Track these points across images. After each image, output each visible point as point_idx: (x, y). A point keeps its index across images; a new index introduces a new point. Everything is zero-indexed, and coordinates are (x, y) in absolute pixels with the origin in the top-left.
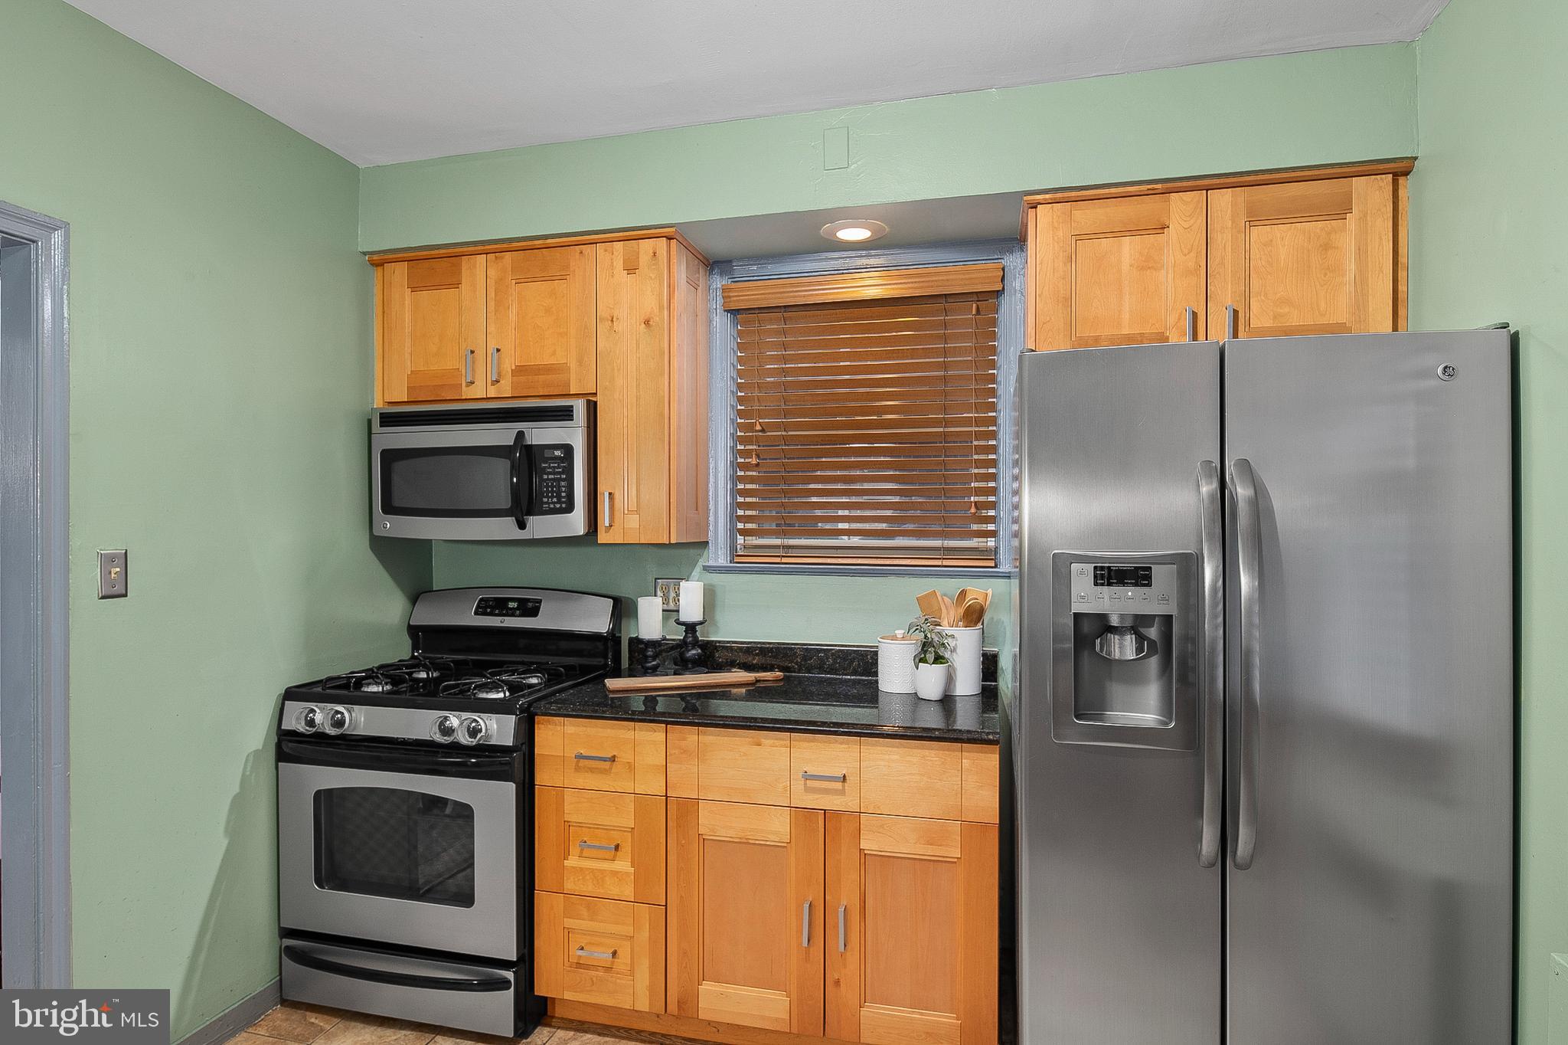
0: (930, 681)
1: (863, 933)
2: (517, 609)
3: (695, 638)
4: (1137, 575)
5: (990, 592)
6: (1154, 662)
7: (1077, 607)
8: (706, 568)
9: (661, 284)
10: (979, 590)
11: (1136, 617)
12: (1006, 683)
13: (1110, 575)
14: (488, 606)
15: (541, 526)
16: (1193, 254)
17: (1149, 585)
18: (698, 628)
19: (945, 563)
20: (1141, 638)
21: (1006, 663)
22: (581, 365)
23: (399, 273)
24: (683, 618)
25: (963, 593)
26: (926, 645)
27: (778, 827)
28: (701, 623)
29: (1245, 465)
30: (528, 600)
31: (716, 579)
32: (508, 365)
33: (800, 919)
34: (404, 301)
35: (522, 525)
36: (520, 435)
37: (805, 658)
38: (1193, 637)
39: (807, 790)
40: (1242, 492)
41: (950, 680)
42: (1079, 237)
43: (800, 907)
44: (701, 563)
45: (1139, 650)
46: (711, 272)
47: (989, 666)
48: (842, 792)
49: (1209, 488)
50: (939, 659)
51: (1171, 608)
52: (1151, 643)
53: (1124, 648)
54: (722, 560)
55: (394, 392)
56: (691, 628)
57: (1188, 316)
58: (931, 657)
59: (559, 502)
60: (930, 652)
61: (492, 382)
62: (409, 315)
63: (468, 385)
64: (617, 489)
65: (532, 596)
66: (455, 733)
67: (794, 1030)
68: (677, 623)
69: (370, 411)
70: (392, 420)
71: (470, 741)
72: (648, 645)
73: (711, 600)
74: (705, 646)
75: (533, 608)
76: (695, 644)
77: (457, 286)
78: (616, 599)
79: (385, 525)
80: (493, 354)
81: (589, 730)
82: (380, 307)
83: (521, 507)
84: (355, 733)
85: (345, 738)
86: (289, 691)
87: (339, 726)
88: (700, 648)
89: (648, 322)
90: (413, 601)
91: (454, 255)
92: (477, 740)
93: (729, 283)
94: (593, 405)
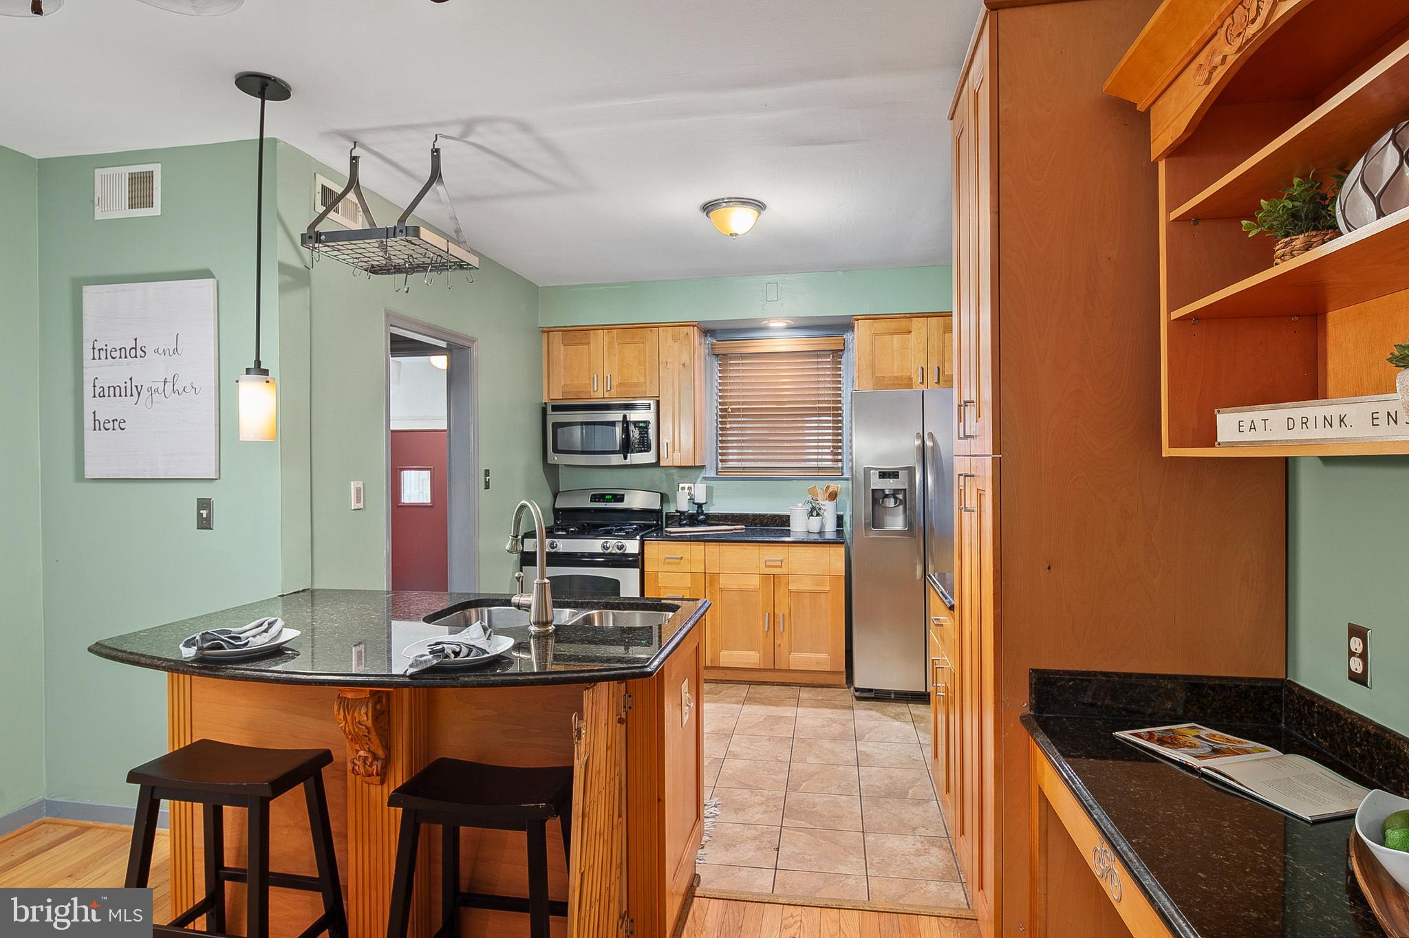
0: (814, 524)
1: (790, 624)
2: (612, 499)
3: (703, 511)
4: (894, 475)
5: (840, 486)
6: (901, 507)
7: (873, 487)
8: (704, 478)
9: (690, 347)
10: (834, 486)
11: (894, 490)
12: (847, 528)
13: (883, 475)
14: (595, 498)
15: (636, 458)
16: (922, 343)
17: (898, 478)
18: (703, 506)
19: (819, 474)
20: (896, 499)
21: (847, 519)
22: (651, 383)
23: (557, 337)
24: (696, 502)
25: (828, 487)
26: (813, 508)
27: (754, 582)
28: (705, 503)
29: (931, 435)
30: (617, 495)
31: (710, 483)
32: (615, 383)
33: (764, 620)
34: (560, 349)
35: (625, 458)
36: (625, 417)
37: (753, 520)
38: (913, 499)
39: (766, 566)
40: (929, 443)
41: (823, 526)
42: (876, 334)
43: (764, 615)
44: (701, 476)
45: (895, 503)
46: (706, 336)
47: (840, 519)
48: (781, 567)
49: (918, 442)
50: (818, 515)
51: (906, 486)
52: (900, 500)
53: (890, 502)
54: (713, 475)
55: (557, 394)
56: (700, 506)
57: (920, 370)
58: (815, 514)
59: (644, 447)
60: (814, 512)
61: (607, 391)
62: (562, 357)
63: (594, 391)
64: (670, 441)
65: (621, 492)
66: (611, 549)
67: (762, 667)
68: (694, 503)
69: (545, 403)
70: (556, 408)
71: (618, 551)
72: (682, 513)
73: (709, 492)
74: (707, 514)
75: (620, 499)
76: (702, 513)
77: (588, 344)
78: (660, 493)
79: (554, 458)
80: (607, 377)
81: (670, 546)
82: (546, 352)
83: (625, 450)
84: (561, 551)
85: (556, 553)
86: (525, 534)
87: (553, 548)
88: (704, 515)
89: (684, 365)
90: (555, 496)
91: (586, 330)
92: (621, 551)
93: (714, 341)
94: (658, 402)
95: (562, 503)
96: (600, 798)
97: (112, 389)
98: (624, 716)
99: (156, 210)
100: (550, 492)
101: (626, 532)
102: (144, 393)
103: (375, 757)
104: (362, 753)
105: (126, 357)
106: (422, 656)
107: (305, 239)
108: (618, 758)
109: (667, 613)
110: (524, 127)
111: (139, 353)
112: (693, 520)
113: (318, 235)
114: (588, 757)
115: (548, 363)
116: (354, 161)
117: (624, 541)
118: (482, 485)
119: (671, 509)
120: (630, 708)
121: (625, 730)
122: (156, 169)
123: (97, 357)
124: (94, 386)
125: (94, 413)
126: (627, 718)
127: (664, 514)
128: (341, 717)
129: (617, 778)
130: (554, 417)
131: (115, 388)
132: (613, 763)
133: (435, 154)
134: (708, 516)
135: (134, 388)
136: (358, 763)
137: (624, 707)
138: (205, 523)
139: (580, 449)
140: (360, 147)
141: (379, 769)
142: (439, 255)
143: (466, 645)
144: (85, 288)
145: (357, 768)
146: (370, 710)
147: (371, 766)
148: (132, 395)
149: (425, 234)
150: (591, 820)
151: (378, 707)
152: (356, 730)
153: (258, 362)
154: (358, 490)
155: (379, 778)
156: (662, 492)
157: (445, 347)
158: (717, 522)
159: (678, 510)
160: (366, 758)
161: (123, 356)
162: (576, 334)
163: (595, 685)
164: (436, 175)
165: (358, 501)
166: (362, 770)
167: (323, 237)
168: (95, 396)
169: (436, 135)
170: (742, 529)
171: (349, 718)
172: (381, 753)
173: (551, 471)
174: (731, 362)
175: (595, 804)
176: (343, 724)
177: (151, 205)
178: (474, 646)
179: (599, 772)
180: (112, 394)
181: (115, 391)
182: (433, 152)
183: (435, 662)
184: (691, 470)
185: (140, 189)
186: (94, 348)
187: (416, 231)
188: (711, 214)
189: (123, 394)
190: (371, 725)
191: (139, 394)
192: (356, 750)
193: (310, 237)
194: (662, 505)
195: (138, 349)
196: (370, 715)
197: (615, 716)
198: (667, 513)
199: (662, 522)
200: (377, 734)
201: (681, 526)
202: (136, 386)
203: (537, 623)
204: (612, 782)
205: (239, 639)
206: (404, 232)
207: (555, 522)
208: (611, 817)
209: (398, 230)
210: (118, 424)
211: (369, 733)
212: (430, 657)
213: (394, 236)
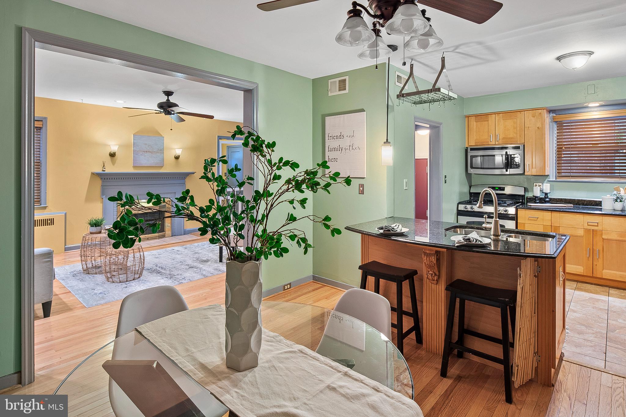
0: (619, 206)
1: (603, 256)
2: (499, 189)
9: (542, 119)
15: (512, 171)
18: (548, 194)
22: (520, 137)
23: (473, 119)
26: (618, 198)
27: (581, 232)
28: (550, 193)
30: (501, 187)
31: (552, 183)
32: (501, 138)
34: (473, 123)
35: (507, 171)
36: (506, 152)
39: (588, 225)
43: (586, 250)
44: (547, 180)
46: (550, 113)
48: (597, 226)
50: (621, 201)
54: (554, 179)
55: (472, 143)
56: (546, 194)
58: (619, 200)
59: (517, 166)
61: (497, 141)
62: (475, 127)
63: (490, 141)
64: (530, 163)
65: (503, 186)
66: (500, 211)
67: (585, 274)
68: (543, 193)
69: (467, 148)
70: (472, 149)
71: (504, 212)
72: (536, 197)
73: (552, 188)
74: (550, 198)
75: (503, 189)
76: (548, 198)
77: (488, 121)
78: (524, 187)
79: (471, 171)
80: (497, 135)
81: (532, 212)
82: (467, 126)
83: (507, 167)
84: (476, 211)
85: (474, 211)
86: (459, 202)
87: (473, 209)
88: (549, 198)
89: (538, 128)
90: (470, 187)
91: (487, 115)
92: (506, 213)
93: (555, 115)
94: (524, 145)
95: (473, 190)
96: (527, 302)
97: (334, 149)
98: (536, 274)
99: (347, 91)
100: (468, 186)
101: (507, 204)
102: (343, 150)
103: (435, 275)
104: (430, 272)
105: (338, 139)
106: (460, 240)
107: (398, 96)
108: (534, 291)
109: (549, 238)
110: (480, 43)
111: (342, 137)
112: (542, 201)
113: (403, 94)
114: (523, 285)
115: (468, 130)
116: (412, 66)
117: (507, 208)
118: (444, 182)
119: (529, 195)
120: (539, 272)
121: (537, 280)
122: (347, 78)
123: (329, 139)
124: (329, 148)
125: (328, 156)
126: (538, 275)
127: (526, 197)
128: (425, 258)
129: (534, 298)
130: (471, 153)
131: (334, 148)
132: (532, 292)
133: (443, 59)
134: (551, 199)
135: (340, 148)
136: (429, 275)
137: (537, 271)
138: (362, 192)
139: (480, 167)
140: (414, 61)
141: (437, 278)
142: (444, 96)
143: (475, 239)
144: (326, 118)
145: (429, 277)
146: (435, 258)
147: (434, 277)
148: (339, 151)
149: (442, 90)
150: (523, 310)
151: (437, 257)
152: (430, 264)
153: (387, 140)
154: (406, 182)
155: (436, 282)
156: (525, 187)
157: (429, 127)
158: (555, 202)
159: (535, 195)
160: (432, 274)
161: (337, 138)
162: (482, 117)
163: (525, 259)
164: (443, 66)
165: (406, 187)
166: (431, 278)
167: (405, 95)
168: (329, 151)
169: (443, 52)
170: (572, 206)
171: (428, 259)
172: (437, 273)
173: (469, 176)
174: (564, 125)
175: (525, 304)
176: (426, 261)
177: (345, 89)
178: (477, 239)
179: (527, 293)
180: (334, 150)
181: (335, 149)
182: (442, 58)
183: (466, 243)
184: (542, 177)
185: (342, 85)
186: (328, 136)
187: (439, 90)
188: (561, 61)
189: (337, 150)
190: (435, 263)
191: (342, 150)
192: (428, 271)
193: (400, 96)
194: (525, 193)
195: (342, 136)
196: (435, 259)
197: (533, 274)
198: (527, 197)
199: (525, 201)
200: (437, 266)
201: (536, 203)
202: (341, 148)
203: (494, 235)
204: (532, 299)
205: (394, 229)
206: (435, 90)
207: (470, 199)
208: (531, 312)
209: (432, 90)
210: (335, 160)
211: (434, 265)
212: (463, 241)
213: (431, 92)
